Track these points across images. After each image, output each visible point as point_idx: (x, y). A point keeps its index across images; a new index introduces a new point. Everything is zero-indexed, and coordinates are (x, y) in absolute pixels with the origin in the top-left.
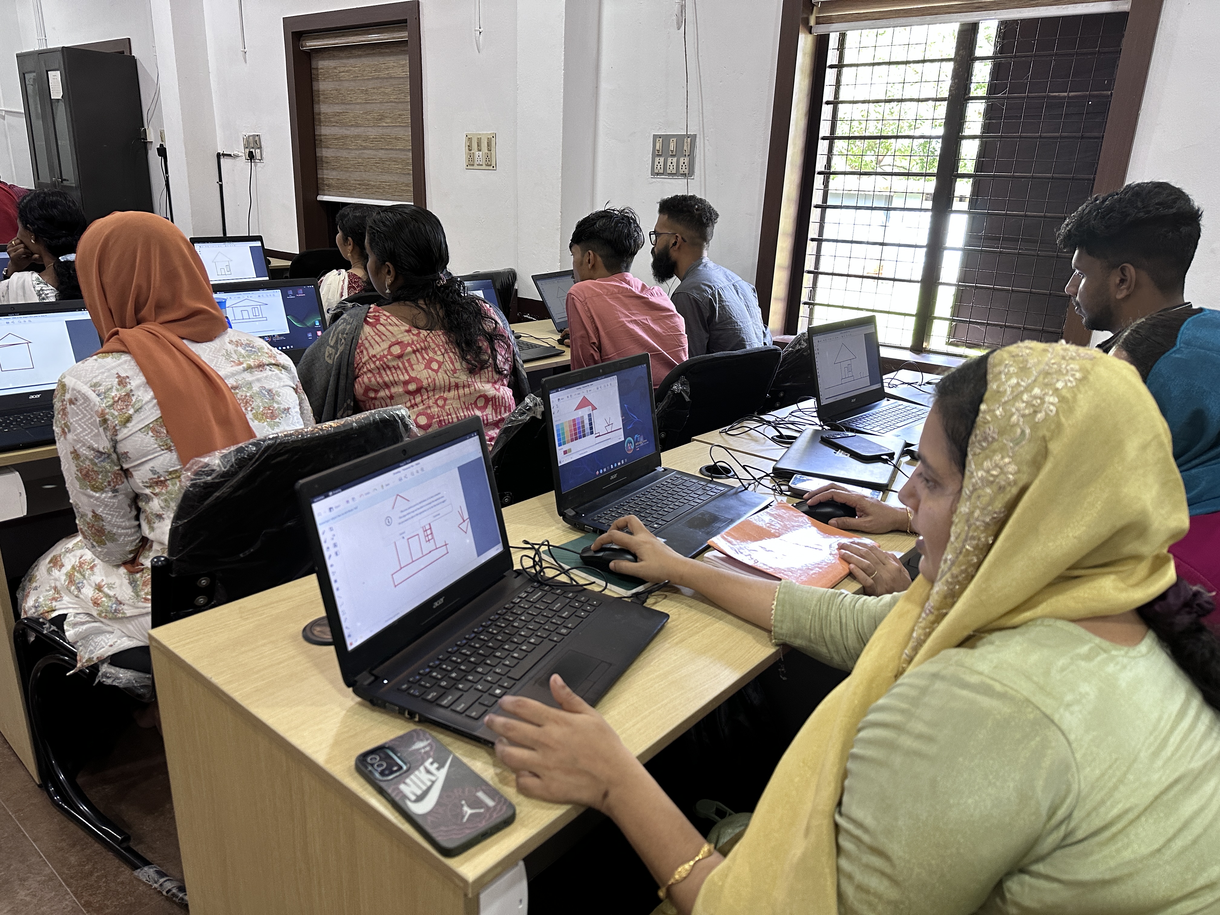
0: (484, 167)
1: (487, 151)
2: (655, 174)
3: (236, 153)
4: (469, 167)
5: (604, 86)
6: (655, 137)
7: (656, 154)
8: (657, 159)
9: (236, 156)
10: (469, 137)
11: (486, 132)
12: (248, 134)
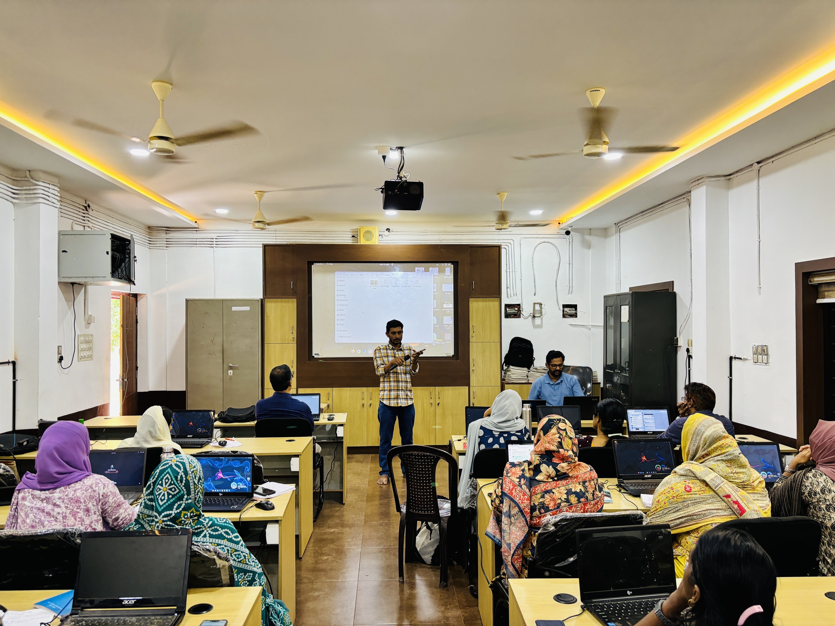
3: (745, 357)
9: (745, 359)
12: (756, 345)
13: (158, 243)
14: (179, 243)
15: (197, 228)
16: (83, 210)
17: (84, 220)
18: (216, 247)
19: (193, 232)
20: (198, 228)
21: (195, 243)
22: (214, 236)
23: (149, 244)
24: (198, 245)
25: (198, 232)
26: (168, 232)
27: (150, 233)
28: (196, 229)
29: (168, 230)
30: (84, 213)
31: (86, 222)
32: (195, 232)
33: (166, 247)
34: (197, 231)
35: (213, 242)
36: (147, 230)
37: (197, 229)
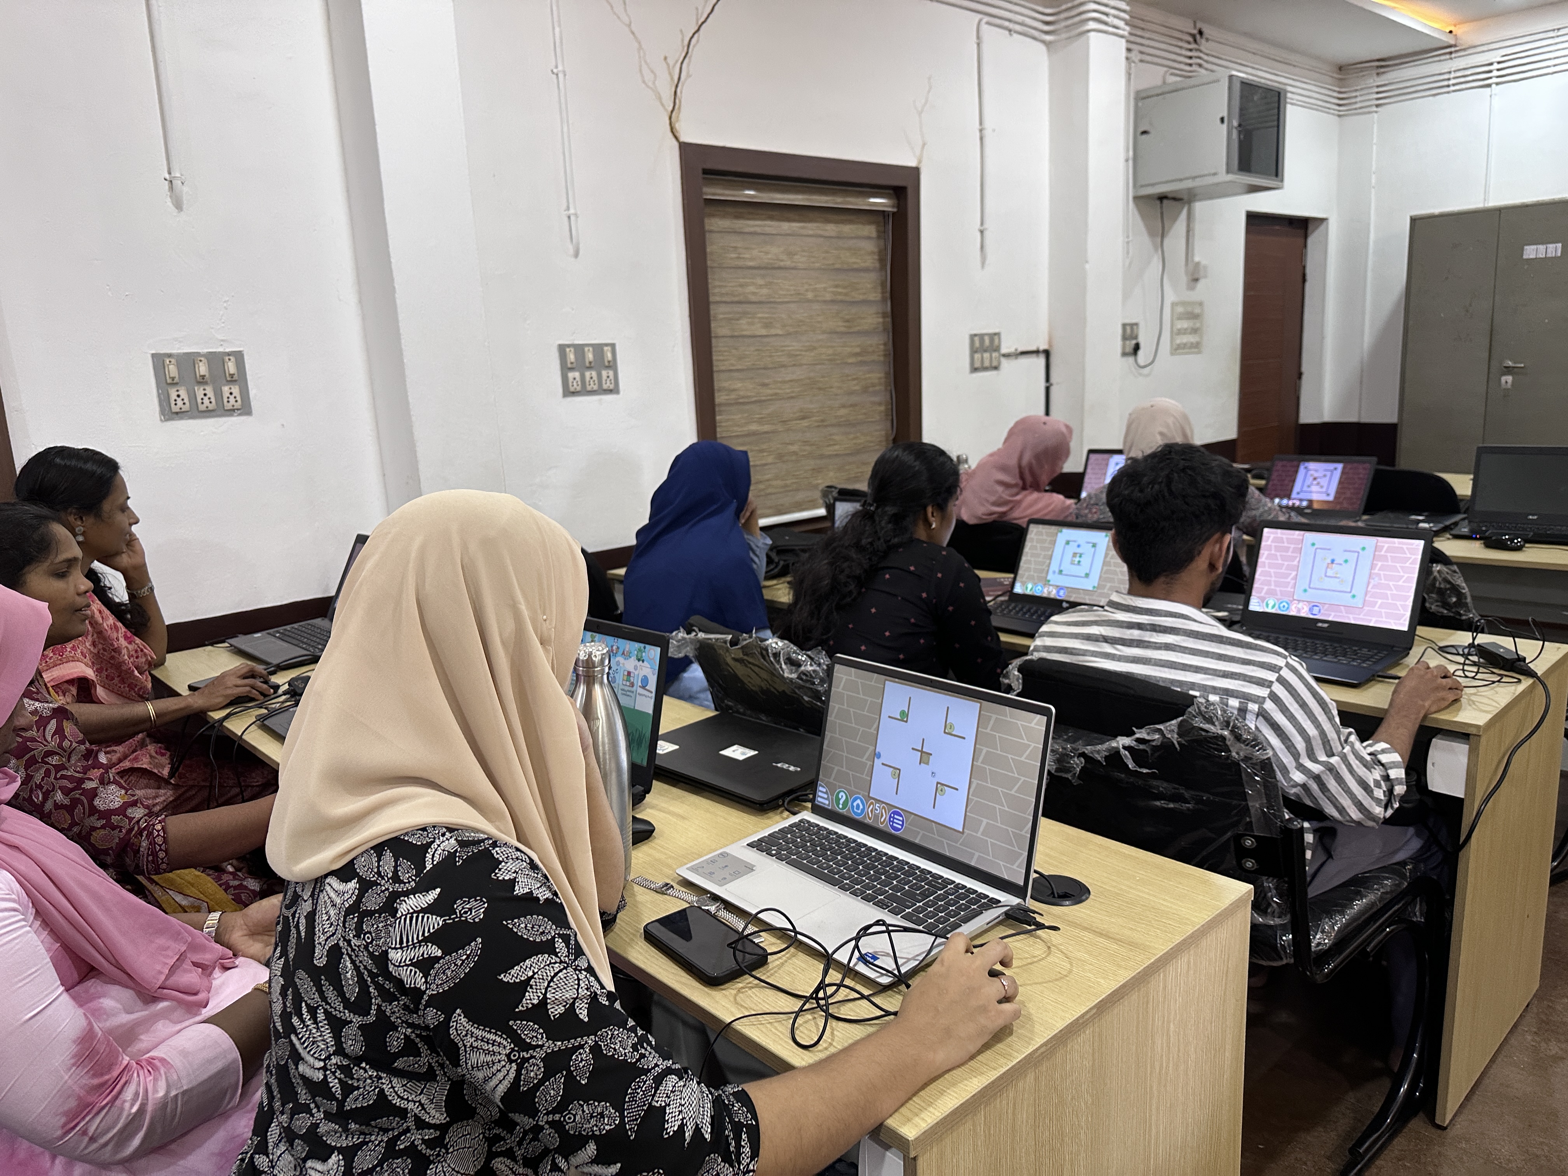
13: (1358, 99)
14: (1406, 92)
15: (1451, 46)
16: (1189, 43)
17: (1190, 65)
18: (1497, 84)
19: (1442, 58)
20: (1455, 46)
21: (1446, 83)
22: (1495, 56)
23: (1339, 105)
24: (1452, 88)
25: (1453, 55)
26: (1382, 70)
27: (1341, 82)
28: (1448, 49)
29: (1382, 67)
30: (1191, 50)
31: (1194, 68)
32: (1448, 57)
33: (1377, 106)
34: (1451, 53)
35: (1490, 71)
36: (1335, 75)
37: (1453, 49)
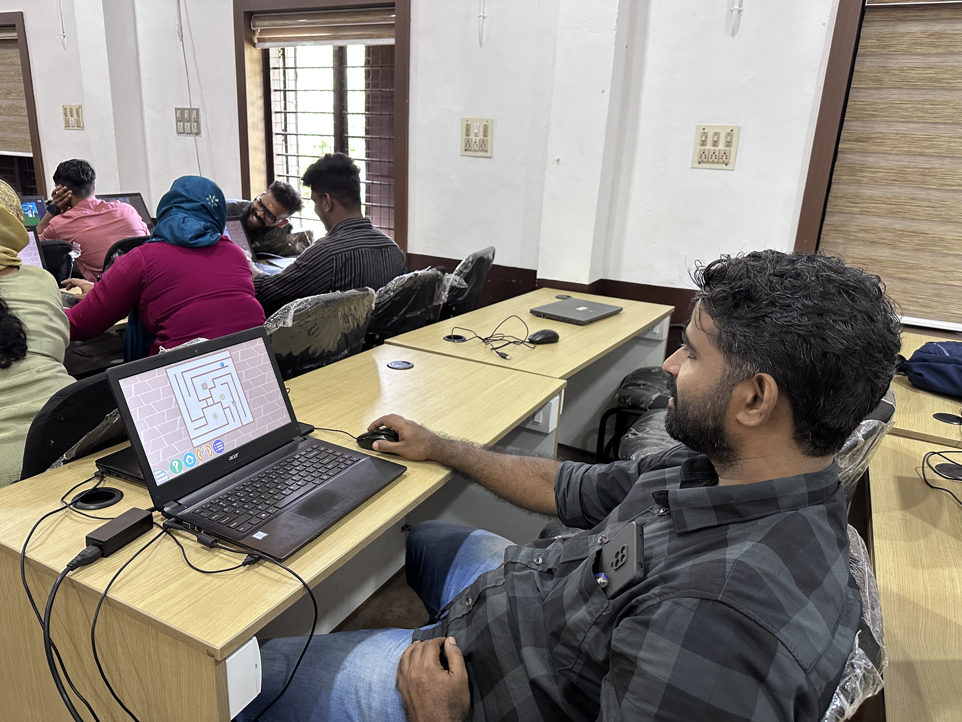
0: (76, 128)
1: (76, 117)
2: (179, 133)
4: (67, 128)
5: (143, 76)
6: (176, 109)
7: (178, 121)
8: (179, 123)
10: (65, 107)
11: (75, 104)
